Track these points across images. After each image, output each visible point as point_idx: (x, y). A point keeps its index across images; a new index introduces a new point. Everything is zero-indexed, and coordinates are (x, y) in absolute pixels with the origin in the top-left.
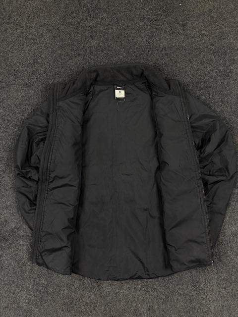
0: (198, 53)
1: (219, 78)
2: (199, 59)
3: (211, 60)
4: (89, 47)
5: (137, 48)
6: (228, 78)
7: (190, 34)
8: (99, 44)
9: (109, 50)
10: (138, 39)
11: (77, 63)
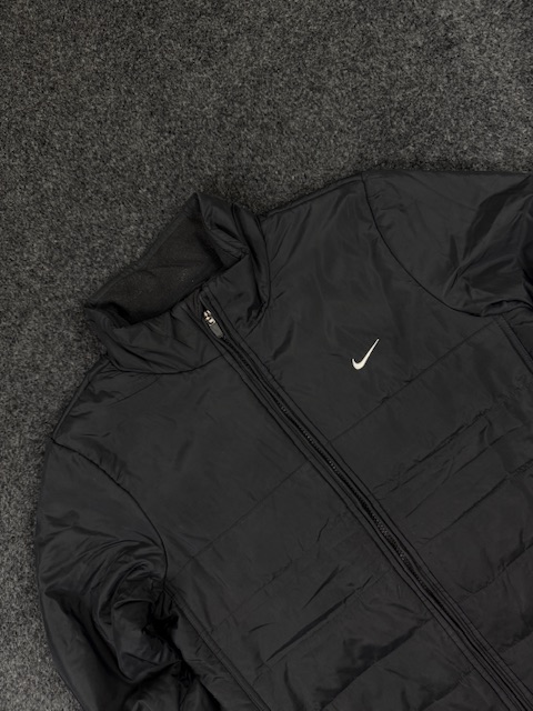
0: (319, 50)
1: (430, 69)
2: (334, 63)
3: (369, 39)
4: (33, 274)
5: (152, 172)
6: (455, 49)
7: (256, 18)
8: (50, 244)
9: (87, 240)
10: (134, 147)
11: (37, 340)
